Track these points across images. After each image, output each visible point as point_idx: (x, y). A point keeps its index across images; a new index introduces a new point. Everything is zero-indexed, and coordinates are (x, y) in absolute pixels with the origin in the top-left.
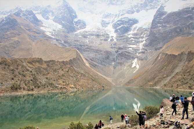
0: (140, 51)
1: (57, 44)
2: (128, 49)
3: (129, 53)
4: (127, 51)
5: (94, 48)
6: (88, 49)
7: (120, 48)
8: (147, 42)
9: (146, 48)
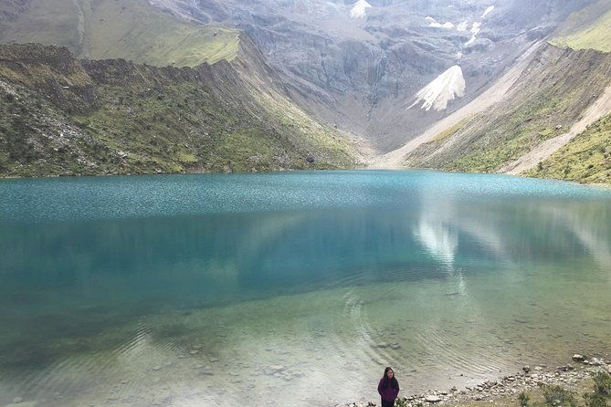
0: (472, 41)
1: (174, 10)
2: (426, 37)
3: (430, 49)
4: (424, 42)
5: (304, 29)
6: (285, 35)
7: (398, 32)
8: (500, 10)
9: (494, 32)
